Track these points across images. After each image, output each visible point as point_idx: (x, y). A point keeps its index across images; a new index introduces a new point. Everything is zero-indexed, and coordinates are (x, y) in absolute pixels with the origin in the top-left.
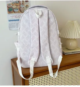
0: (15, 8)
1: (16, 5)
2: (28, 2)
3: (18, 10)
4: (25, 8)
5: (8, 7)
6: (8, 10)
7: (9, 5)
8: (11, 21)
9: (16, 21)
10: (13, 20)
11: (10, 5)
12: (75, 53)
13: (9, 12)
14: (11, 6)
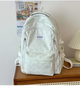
1: (25, 12)
3: (27, 17)
5: (18, 14)
6: (17, 17)
8: (20, 27)
11: (20, 12)
13: (18, 19)
14: (20, 13)
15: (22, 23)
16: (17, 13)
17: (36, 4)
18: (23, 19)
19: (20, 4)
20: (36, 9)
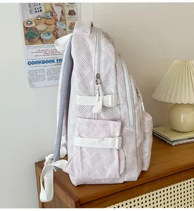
0: (43, 31)
1: (45, 23)
2: (76, 16)
3: (51, 36)
4: (68, 30)
6: (26, 36)
7: (29, 22)
8: (35, 63)
9: (46, 64)
10: (39, 62)
11: (31, 23)
13: (27, 41)
14: (34, 25)
15: (39, 51)
16: (24, 27)
18: (42, 41)
20: (72, 13)
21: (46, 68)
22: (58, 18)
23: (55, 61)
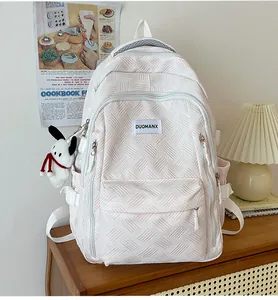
0: (65, 52)
1: (69, 42)
2: (113, 34)
3: (76, 59)
4: (100, 52)
5: (42, 47)
6: (41, 57)
7: (46, 39)
8: (51, 94)
9: (66, 97)
10: (57, 94)
11: (49, 40)
12: (266, 213)
13: (42, 64)
14: (52, 42)
15: (58, 79)
16: (39, 44)
17: (108, 12)
18: (63, 64)
19: (50, 9)
20: (107, 30)
21: (66, 102)
22: (88, 34)
23: (80, 93)
